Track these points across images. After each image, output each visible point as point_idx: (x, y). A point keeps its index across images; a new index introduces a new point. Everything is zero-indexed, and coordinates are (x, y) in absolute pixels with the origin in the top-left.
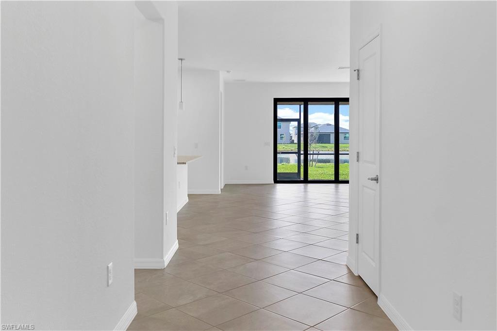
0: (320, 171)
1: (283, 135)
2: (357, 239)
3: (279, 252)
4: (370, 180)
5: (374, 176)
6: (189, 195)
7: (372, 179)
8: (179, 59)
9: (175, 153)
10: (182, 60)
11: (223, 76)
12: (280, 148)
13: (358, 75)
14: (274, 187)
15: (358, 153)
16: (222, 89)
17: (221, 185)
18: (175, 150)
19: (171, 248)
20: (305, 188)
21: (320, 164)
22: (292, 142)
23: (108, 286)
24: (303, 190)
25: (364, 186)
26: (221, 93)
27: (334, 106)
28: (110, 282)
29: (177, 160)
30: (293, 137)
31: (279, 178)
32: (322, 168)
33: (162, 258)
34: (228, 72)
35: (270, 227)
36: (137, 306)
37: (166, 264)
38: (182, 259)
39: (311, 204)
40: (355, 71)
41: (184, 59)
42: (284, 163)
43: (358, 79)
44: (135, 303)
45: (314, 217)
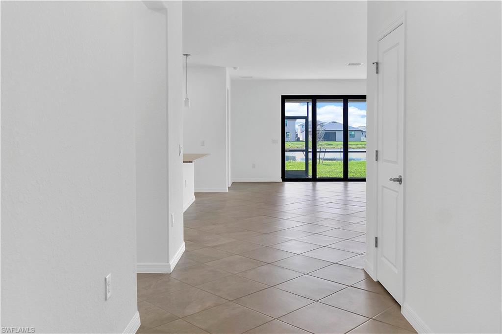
0: (328, 169)
1: (289, 132)
2: (376, 242)
3: (291, 255)
4: (392, 181)
5: (397, 177)
6: (196, 194)
7: (395, 180)
8: (184, 55)
9: (180, 152)
10: (187, 55)
11: (229, 73)
12: (288, 146)
13: (377, 68)
14: (282, 186)
15: (377, 151)
16: (228, 86)
17: (229, 184)
18: (180, 148)
19: (178, 251)
20: (314, 186)
21: (327, 162)
22: (298, 140)
23: (106, 299)
24: (311, 188)
25: (384, 187)
26: (228, 90)
27: (343, 103)
28: (108, 295)
29: (182, 158)
30: (299, 135)
31: (287, 177)
32: (330, 165)
33: (168, 262)
34: (235, 68)
35: (280, 227)
36: (140, 316)
37: (172, 268)
38: (189, 262)
39: (320, 203)
40: (374, 64)
41: (189, 55)
42: (291, 161)
43: (377, 73)
44: (137, 314)
45: (325, 217)
